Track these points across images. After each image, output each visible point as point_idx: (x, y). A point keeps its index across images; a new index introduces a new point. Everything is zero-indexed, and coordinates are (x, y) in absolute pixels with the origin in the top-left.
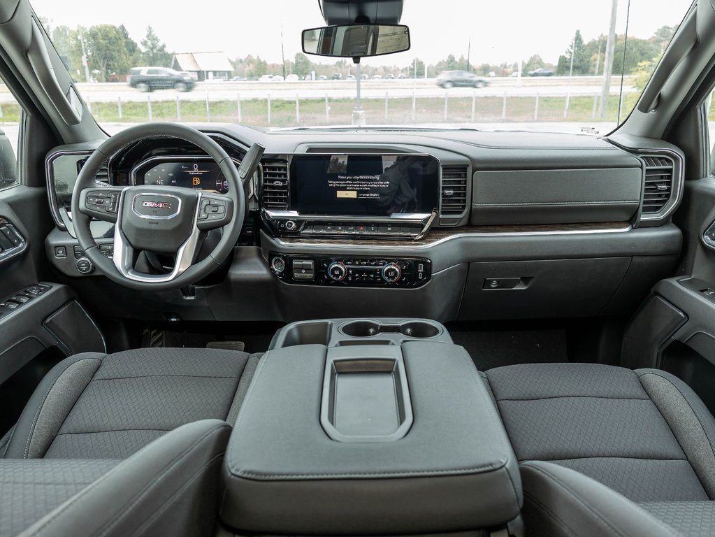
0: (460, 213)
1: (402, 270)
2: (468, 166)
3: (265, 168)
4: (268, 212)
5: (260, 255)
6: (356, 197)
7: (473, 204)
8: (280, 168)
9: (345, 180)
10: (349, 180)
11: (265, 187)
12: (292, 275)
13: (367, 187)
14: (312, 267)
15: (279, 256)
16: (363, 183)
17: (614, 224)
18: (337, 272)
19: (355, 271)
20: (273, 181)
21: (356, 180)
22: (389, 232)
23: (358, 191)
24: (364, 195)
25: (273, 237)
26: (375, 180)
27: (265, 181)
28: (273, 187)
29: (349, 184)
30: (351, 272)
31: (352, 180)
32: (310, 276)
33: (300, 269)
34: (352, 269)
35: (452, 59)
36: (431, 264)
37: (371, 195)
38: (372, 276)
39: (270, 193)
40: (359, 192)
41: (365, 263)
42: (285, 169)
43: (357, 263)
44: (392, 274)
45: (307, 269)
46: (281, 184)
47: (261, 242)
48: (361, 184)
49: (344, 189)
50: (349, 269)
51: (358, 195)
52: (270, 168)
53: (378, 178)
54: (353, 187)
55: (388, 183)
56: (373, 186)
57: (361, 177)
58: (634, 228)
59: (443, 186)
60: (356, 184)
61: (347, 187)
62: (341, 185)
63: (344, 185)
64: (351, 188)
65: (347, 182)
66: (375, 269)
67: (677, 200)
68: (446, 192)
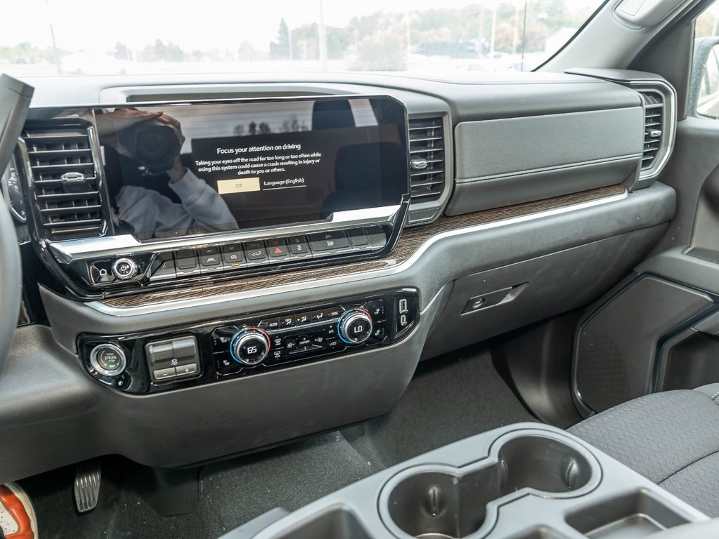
0: (436, 197)
1: (374, 318)
2: (444, 113)
3: (30, 144)
4: (56, 245)
5: (49, 343)
6: (259, 189)
7: (458, 181)
8: (68, 143)
9: (233, 156)
10: (241, 155)
11: (39, 188)
12: (148, 377)
13: (278, 167)
14: (195, 351)
15: (106, 341)
16: (269, 158)
17: (610, 189)
18: (252, 350)
19: (286, 338)
20: (58, 173)
21: (255, 154)
22: (331, 248)
23: (260, 176)
24: (274, 183)
25: (82, 301)
26: (295, 152)
27: (36, 173)
28: (59, 188)
29: (241, 163)
30: (278, 342)
31: (247, 155)
32: (190, 368)
33: (164, 361)
35: (159, 43)
36: (418, 295)
37: (288, 181)
38: (320, 340)
39: (53, 202)
41: (304, 319)
42: (84, 142)
43: (289, 321)
44: (360, 329)
45: (183, 358)
46: (81, 178)
47: (48, 314)
48: (267, 162)
49: (232, 175)
50: (272, 338)
51: (262, 186)
52: (41, 144)
53: (299, 147)
54: (250, 169)
55: (319, 155)
56: (290, 163)
57: (264, 148)
58: (630, 192)
59: (411, 152)
60: (256, 163)
61: (238, 170)
62: (224, 168)
63: (230, 168)
64: (247, 172)
65: (237, 160)
66: (327, 327)
67: (669, 148)
68: (417, 163)
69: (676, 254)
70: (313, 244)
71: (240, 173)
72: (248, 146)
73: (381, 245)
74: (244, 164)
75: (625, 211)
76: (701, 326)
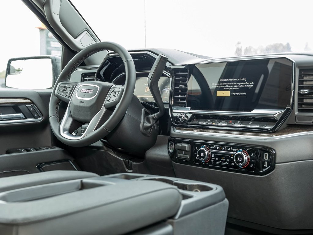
9: (223, 82)
10: (225, 82)
15: (172, 140)
16: (235, 84)
18: (202, 155)
19: (216, 155)
21: (230, 82)
24: (235, 94)
26: (244, 82)
30: (213, 155)
31: (228, 82)
32: (188, 157)
34: (214, 153)
36: (275, 154)
37: (240, 94)
38: (228, 160)
40: (232, 91)
41: (223, 148)
42: (187, 75)
43: (218, 148)
44: (240, 159)
45: (186, 151)
49: (222, 89)
51: (231, 95)
53: (245, 79)
55: (253, 83)
56: (242, 86)
57: (233, 80)
60: (230, 85)
61: (224, 87)
62: (220, 87)
64: (227, 89)
66: (231, 155)
72: (228, 79)
74: (226, 85)
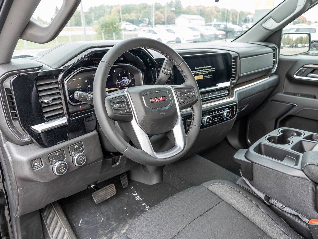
0: (235, 79)
2: (237, 57)
6: (203, 78)
7: (240, 75)
9: (198, 69)
10: (200, 69)
13: (207, 72)
18: (208, 120)
19: (213, 117)
21: (202, 69)
22: (216, 94)
23: (203, 75)
24: (206, 77)
36: (237, 105)
37: (209, 76)
38: (219, 117)
41: (217, 112)
43: (214, 113)
44: (228, 114)
48: (205, 71)
53: (211, 67)
54: (201, 73)
55: (215, 69)
56: (209, 71)
57: (204, 67)
58: (269, 77)
59: (233, 67)
60: (203, 71)
61: (199, 73)
62: (196, 73)
63: (198, 73)
64: (201, 74)
65: (199, 71)
66: (221, 114)
67: (277, 64)
68: (233, 70)
69: (280, 94)
70: (214, 93)
71: (199, 74)
72: (201, 67)
73: (227, 92)
74: (200, 71)
75: (270, 82)
76: (289, 113)
